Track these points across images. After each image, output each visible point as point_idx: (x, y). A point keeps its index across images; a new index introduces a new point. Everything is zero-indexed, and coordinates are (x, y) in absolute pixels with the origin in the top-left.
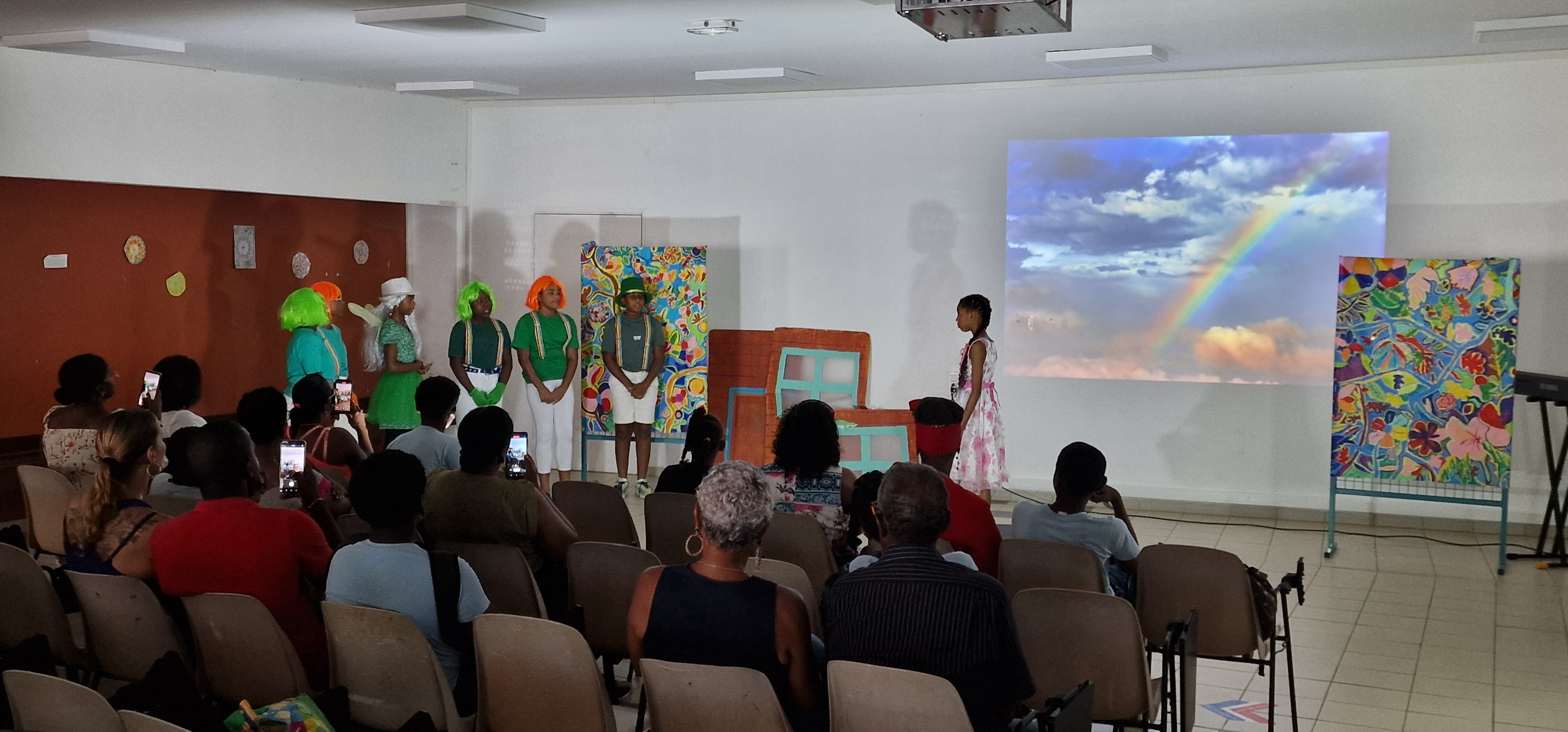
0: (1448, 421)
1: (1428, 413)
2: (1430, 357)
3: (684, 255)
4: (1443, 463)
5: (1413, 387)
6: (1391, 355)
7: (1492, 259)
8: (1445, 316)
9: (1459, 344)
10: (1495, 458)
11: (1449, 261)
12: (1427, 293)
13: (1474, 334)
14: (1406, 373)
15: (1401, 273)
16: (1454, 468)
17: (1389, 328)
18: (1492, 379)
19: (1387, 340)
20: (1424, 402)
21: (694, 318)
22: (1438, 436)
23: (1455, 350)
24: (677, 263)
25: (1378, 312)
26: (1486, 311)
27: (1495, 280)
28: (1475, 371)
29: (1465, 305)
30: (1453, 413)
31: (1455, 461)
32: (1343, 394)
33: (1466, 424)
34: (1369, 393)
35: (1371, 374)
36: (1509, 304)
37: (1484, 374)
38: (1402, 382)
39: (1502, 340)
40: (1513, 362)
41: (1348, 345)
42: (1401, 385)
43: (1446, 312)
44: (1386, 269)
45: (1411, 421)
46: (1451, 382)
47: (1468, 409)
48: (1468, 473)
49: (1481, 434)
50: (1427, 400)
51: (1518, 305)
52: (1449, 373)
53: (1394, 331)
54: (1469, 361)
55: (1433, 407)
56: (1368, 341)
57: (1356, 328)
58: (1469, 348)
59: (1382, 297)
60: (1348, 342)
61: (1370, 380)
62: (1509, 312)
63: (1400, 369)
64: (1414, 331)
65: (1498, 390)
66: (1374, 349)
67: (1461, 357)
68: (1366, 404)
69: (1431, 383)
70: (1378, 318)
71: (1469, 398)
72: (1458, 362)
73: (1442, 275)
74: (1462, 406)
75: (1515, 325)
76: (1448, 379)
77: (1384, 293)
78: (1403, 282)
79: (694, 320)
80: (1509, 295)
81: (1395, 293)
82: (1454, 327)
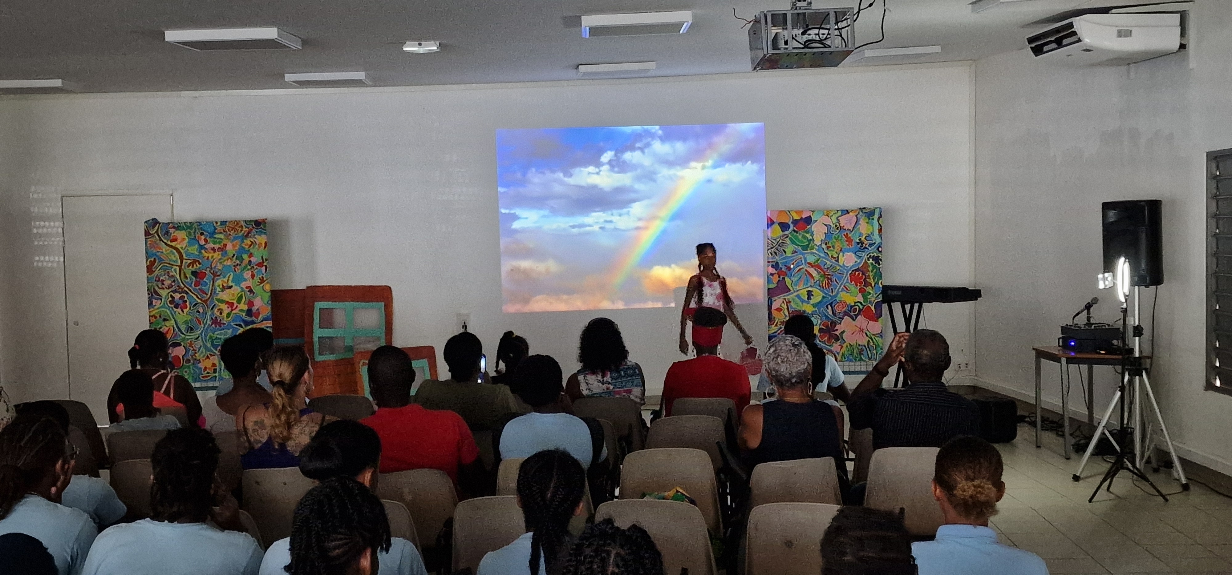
0: (843, 319)
1: (831, 316)
2: (829, 276)
3: (246, 227)
4: (841, 348)
5: (820, 298)
6: (804, 277)
7: (864, 208)
8: (837, 248)
9: (847, 267)
10: (873, 342)
11: (838, 211)
12: (825, 233)
13: (856, 259)
14: (814, 289)
15: (808, 220)
16: (848, 351)
17: (803, 259)
18: (869, 289)
19: (801, 267)
20: (827, 307)
21: (259, 281)
22: (837, 330)
23: (845, 271)
24: (240, 234)
25: (795, 248)
26: (862, 243)
27: (867, 223)
28: (859, 284)
29: (849, 240)
30: (846, 314)
31: (849, 345)
32: (775, 306)
33: (854, 320)
34: (792, 304)
35: (792, 291)
36: (876, 238)
37: (864, 286)
38: (812, 295)
39: (874, 262)
40: (880, 277)
41: (776, 272)
42: (812, 297)
43: (838, 245)
44: (798, 218)
45: (819, 322)
46: (844, 292)
47: (855, 310)
48: (857, 354)
49: (864, 326)
50: (829, 307)
51: (882, 240)
52: (842, 286)
53: (805, 259)
54: (853, 278)
55: (832, 310)
56: (789, 268)
57: (781, 260)
58: (854, 269)
59: (797, 238)
60: (776, 270)
61: (792, 296)
62: (877, 243)
63: (811, 286)
64: (818, 260)
65: (873, 296)
66: (793, 273)
67: (848, 275)
68: (790, 312)
69: (831, 294)
70: (795, 252)
71: (855, 303)
72: (848, 279)
73: (835, 221)
74: (851, 308)
75: (880, 252)
76: (841, 291)
77: (798, 234)
78: (809, 226)
79: (258, 282)
80: (876, 232)
81: (805, 234)
82: (843, 256)
